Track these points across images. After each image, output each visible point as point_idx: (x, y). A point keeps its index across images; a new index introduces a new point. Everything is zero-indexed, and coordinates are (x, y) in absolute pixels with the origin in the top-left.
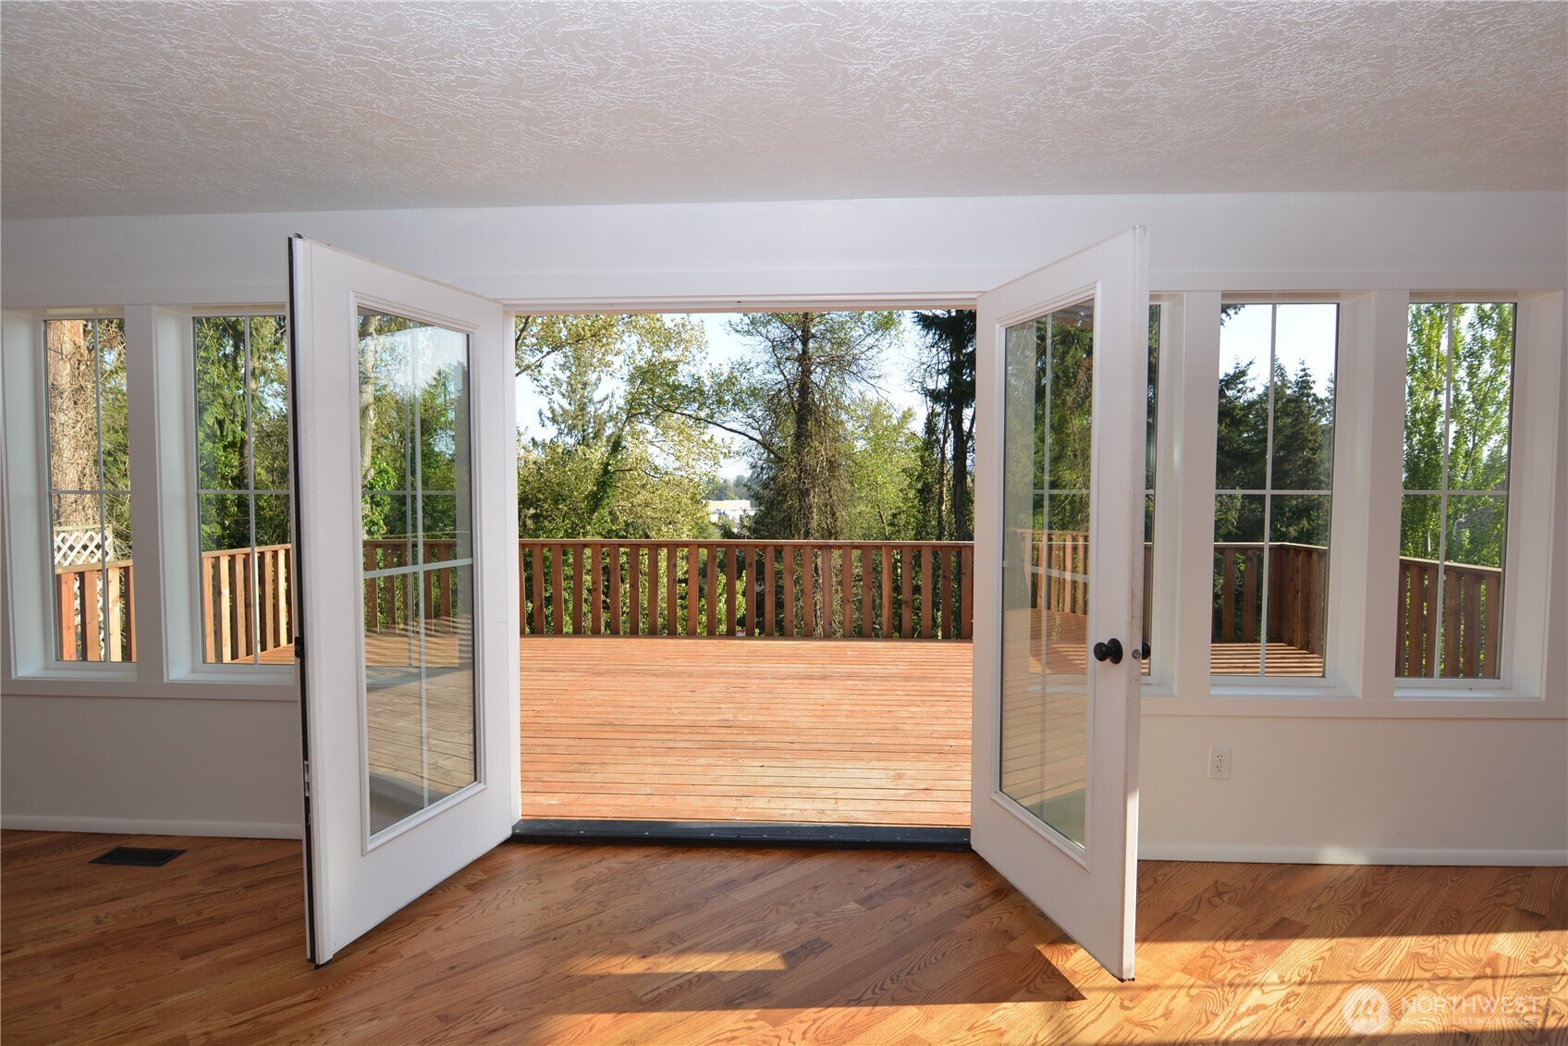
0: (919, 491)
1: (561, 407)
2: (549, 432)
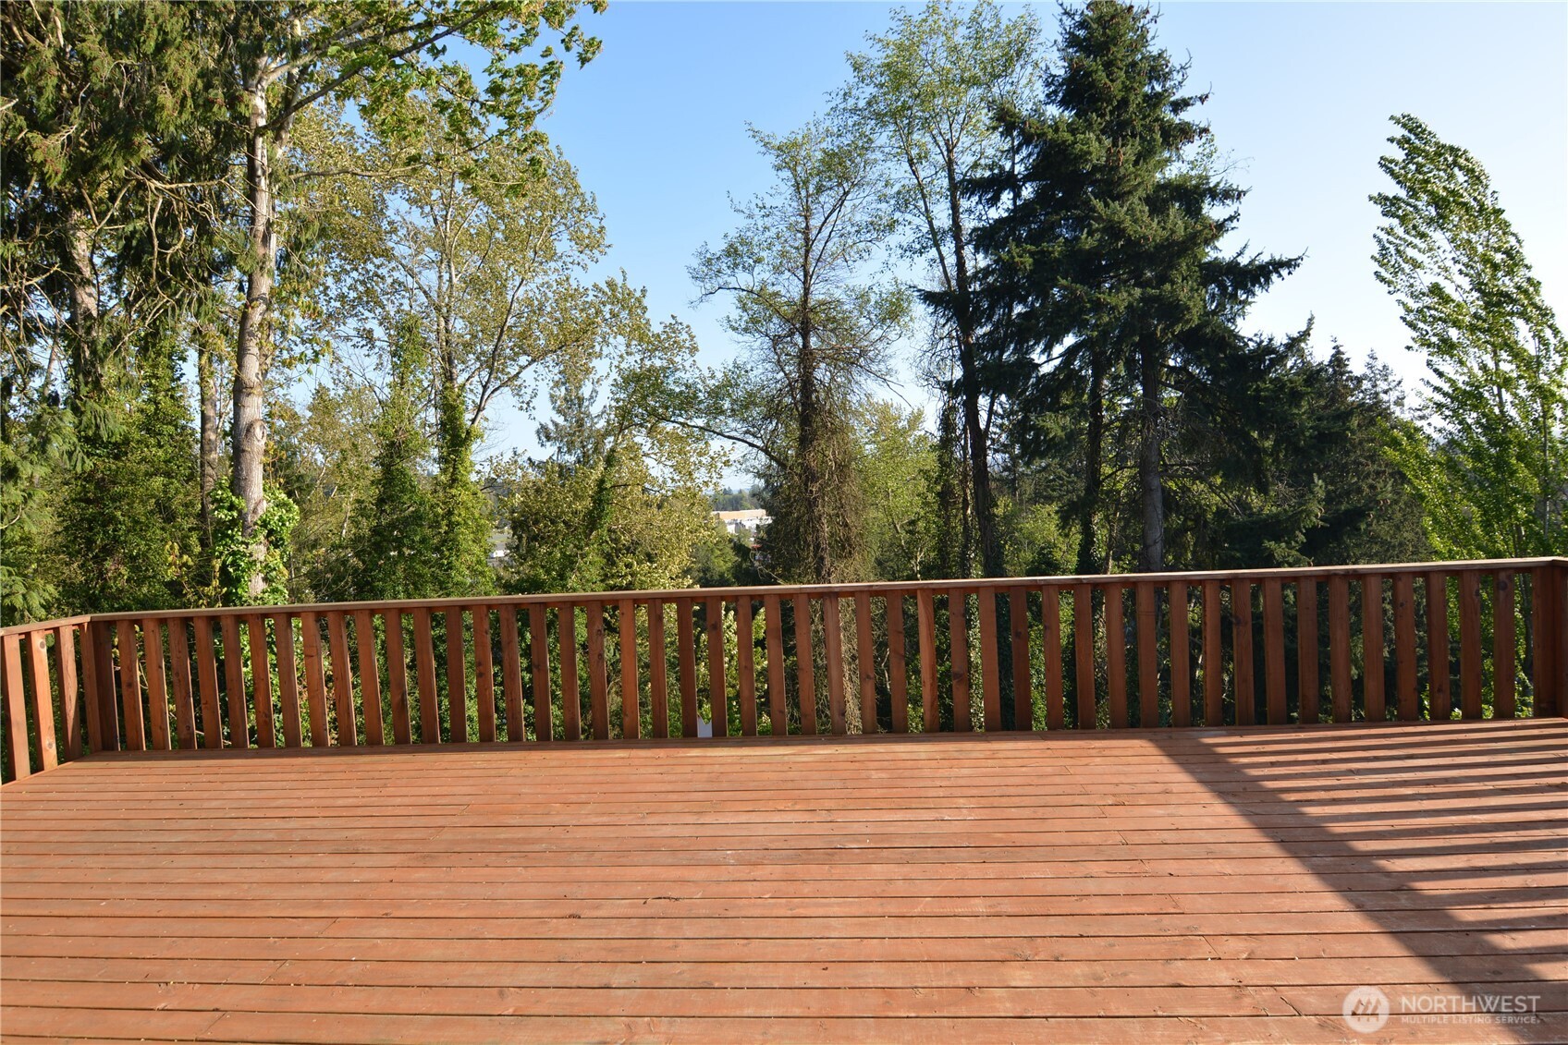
0: (938, 494)
1: (556, 425)
2: (546, 453)
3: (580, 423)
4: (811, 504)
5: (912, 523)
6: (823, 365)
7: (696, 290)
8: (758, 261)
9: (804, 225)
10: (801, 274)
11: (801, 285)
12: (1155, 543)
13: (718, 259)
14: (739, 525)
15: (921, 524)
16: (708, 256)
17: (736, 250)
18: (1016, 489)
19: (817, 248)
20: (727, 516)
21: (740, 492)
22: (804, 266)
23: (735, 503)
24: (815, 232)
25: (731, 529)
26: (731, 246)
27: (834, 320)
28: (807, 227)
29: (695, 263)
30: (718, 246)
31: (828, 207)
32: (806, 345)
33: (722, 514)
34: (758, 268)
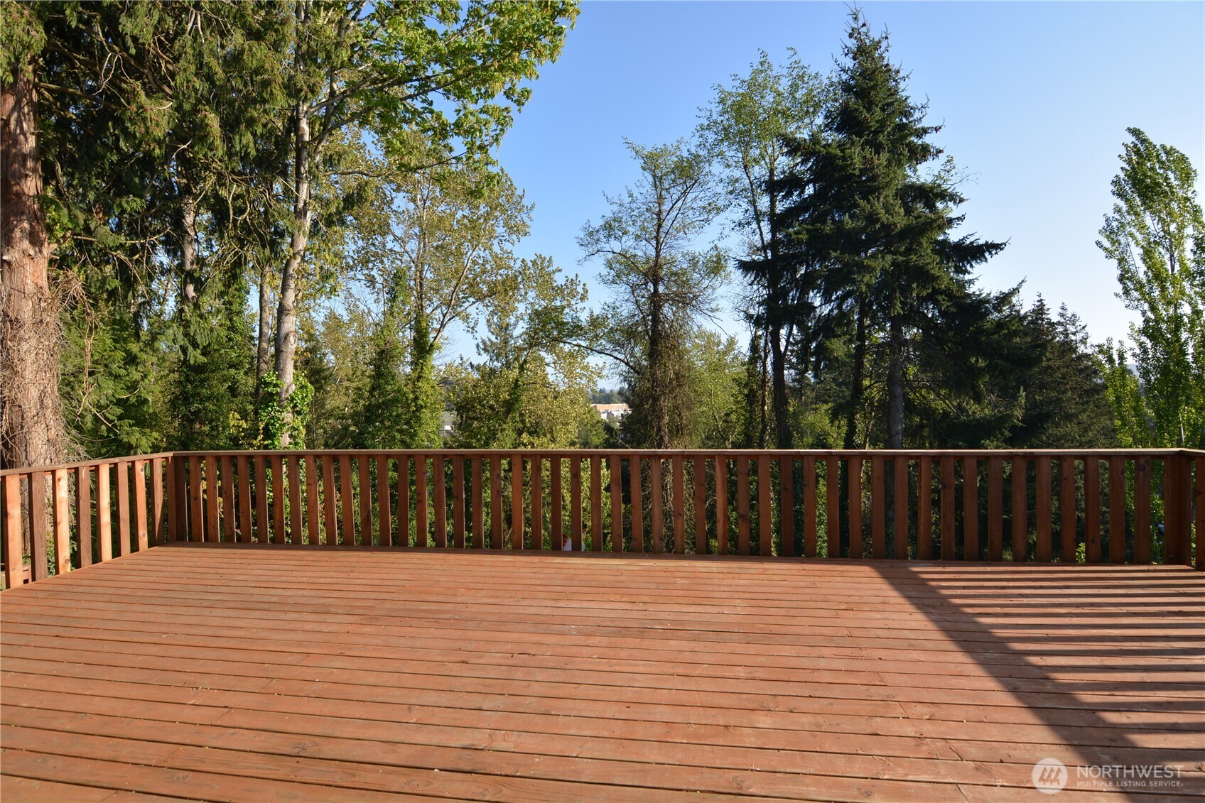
0: (746, 395)
1: (490, 340)
2: (483, 359)
3: (506, 342)
4: (656, 399)
5: (727, 415)
6: (666, 305)
7: (582, 253)
8: (625, 233)
9: (657, 210)
10: (654, 242)
11: (654, 250)
12: (897, 433)
13: (597, 231)
14: (610, 414)
15: (733, 417)
16: (591, 229)
17: (610, 226)
18: (802, 395)
19: (666, 225)
20: (601, 407)
21: (611, 391)
22: (657, 238)
23: (607, 398)
24: (665, 214)
25: (604, 416)
26: (607, 222)
27: (676, 274)
28: (660, 211)
29: (582, 234)
30: (597, 223)
31: (675, 197)
32: (656, 290)
33: (598, 406)
34: (624, 239)
